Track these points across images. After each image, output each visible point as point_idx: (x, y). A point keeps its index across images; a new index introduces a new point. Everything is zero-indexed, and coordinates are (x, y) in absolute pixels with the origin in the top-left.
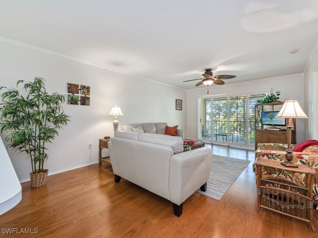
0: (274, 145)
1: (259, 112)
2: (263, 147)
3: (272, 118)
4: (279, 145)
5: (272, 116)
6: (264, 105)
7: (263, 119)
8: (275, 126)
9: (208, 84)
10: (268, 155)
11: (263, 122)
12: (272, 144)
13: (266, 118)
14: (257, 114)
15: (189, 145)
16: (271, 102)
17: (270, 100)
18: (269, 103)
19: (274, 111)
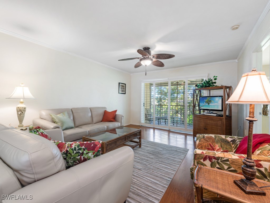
0: (215, 137)
1: (197, 96)
2: (203, 140)
3: (209, 102)
4: (221, 137)
5: (209, 101)
6: (202, 89)
7: (201, 104)
8: (211, 111)
9: (146, 64)
10: (211, 158)
11: (201, 107)
12: (213, 136)
13: (203, 103)
14: (195, 99)
15: (88, 151)
16: (208, 86)
17: (208, 84)
18: (206, 87)
19: (211, 96)
